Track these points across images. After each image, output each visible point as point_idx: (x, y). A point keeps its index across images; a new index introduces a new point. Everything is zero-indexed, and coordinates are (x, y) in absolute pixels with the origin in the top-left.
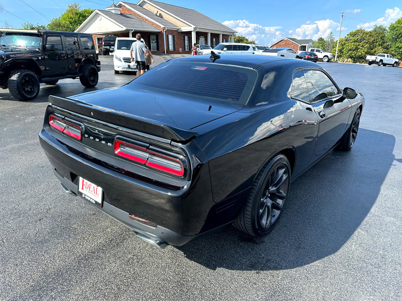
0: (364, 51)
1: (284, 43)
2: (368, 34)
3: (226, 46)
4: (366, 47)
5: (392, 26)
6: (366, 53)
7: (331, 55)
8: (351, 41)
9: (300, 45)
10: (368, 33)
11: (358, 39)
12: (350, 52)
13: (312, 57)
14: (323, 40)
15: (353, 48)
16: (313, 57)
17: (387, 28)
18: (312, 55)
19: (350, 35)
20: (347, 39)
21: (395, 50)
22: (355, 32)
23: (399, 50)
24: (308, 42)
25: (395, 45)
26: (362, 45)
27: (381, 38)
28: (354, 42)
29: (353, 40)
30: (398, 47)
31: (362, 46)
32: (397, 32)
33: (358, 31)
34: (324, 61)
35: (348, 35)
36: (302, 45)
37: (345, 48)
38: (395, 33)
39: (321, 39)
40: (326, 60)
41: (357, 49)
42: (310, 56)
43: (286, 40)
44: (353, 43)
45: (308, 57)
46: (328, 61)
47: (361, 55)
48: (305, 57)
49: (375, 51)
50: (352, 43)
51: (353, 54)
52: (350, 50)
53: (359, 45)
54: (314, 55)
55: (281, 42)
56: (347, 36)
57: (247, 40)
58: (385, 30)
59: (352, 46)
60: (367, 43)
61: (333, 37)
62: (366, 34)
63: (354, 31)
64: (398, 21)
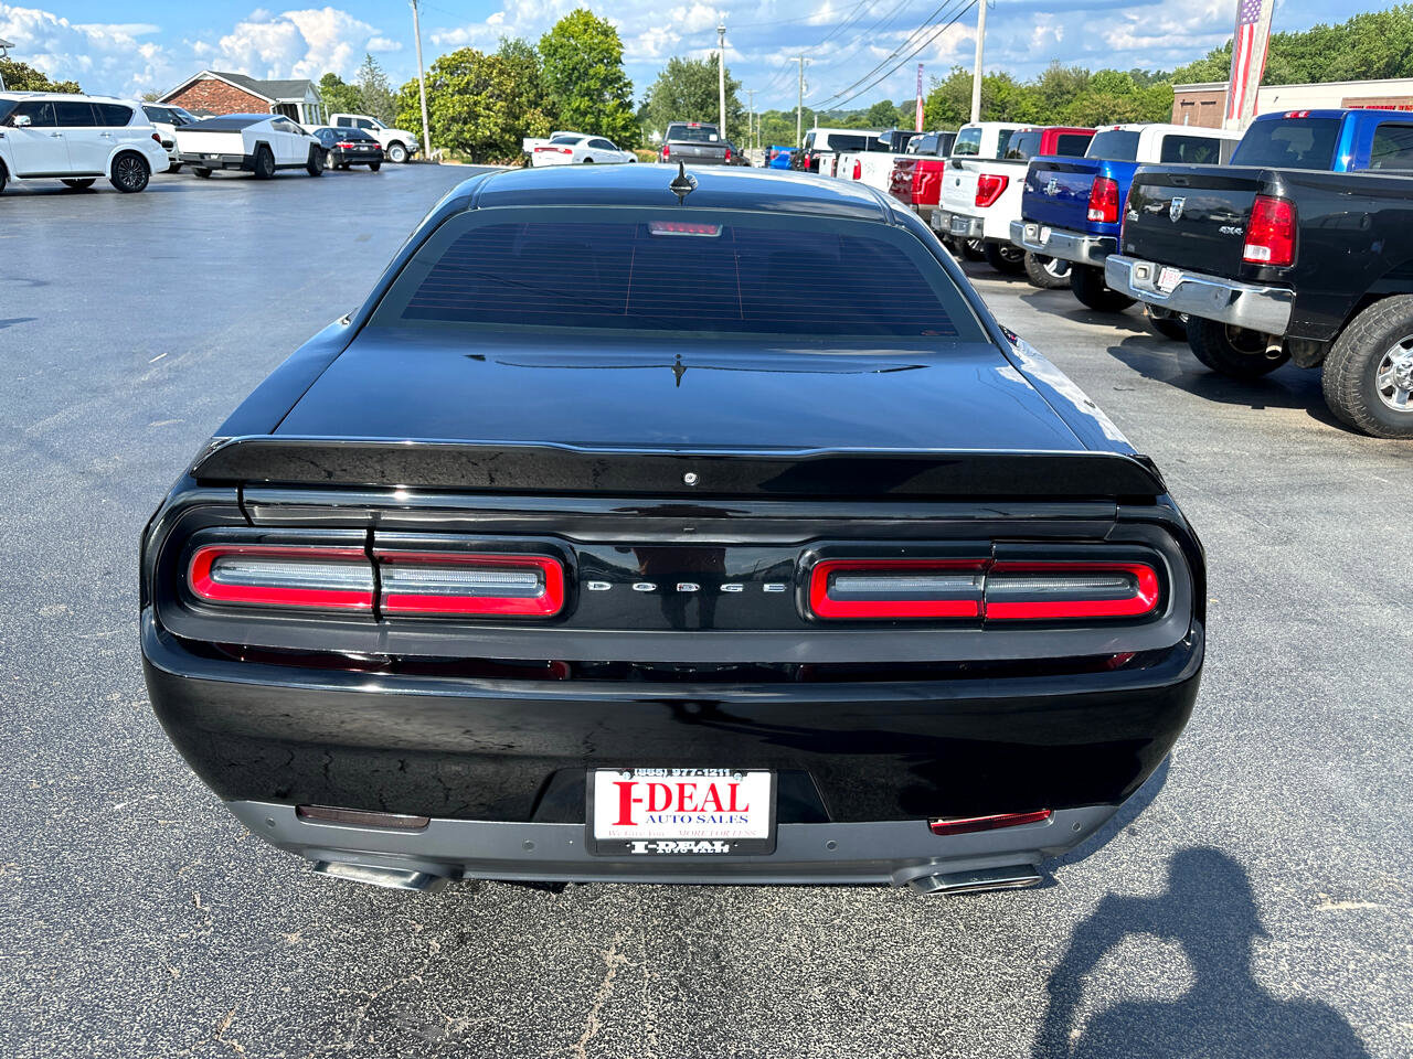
0: (496, 124)
1: (206, 94)
2: (494, 68)
3: (23, 108)
4: (499, 111)
5: (547, 44)
6: (502, 129)
7: (411, 139)
8: (450, 90)
9: (272, 102)
10: (494, 64)
11: (468, 83)
12: (456, 127)
13: (361, 149)
14: (340, 83)
15: (460, 113)
16: (366, 149)
17: (536, 50)
18: (360, 141)
19: (442, 69)
20: (435, 81)
21: (571, 117)
22: (453, 59)
23: (581, 119)
24: (299, 91)
25: (569, 104)
26: (487, 104)
27: (530, 81)
28: (460, 92)
29: (455, 85)
30: (578, 108)
31: (488, 108)
32: (566, 62)
33: (462, 54)
34: (393, 158)
35: (433, 68)
36: (282, 100)
37: (438, 113)
38: (560, 66)
39: (332, 81)
40: (399, 155)
41: (473, 116)
42: (353, 144)
43: (212, 82)
44: (456, 97)
45: (347, 148)
46: (407, 161)
47: (491, 137)
48: (335, 147)
49: (528, 125)
50: (452, 95)
51: (467, 135)
52: (454, 120)
53: (476, 104)
54: (367, 141)
55: (196, 88)
56: (432, 73)
57: (42, 79)
58: (532, 55)
59: (455, 105)
60: (499, 96)
61: (380, 73)
62: (489, 65)
63: (449, 56)
64: (561, 28)
